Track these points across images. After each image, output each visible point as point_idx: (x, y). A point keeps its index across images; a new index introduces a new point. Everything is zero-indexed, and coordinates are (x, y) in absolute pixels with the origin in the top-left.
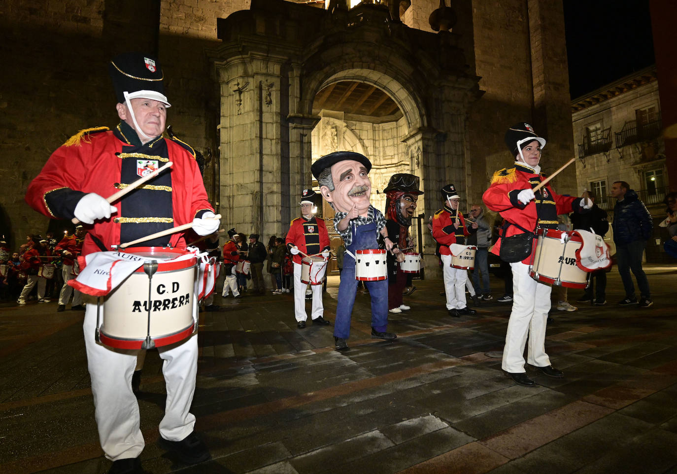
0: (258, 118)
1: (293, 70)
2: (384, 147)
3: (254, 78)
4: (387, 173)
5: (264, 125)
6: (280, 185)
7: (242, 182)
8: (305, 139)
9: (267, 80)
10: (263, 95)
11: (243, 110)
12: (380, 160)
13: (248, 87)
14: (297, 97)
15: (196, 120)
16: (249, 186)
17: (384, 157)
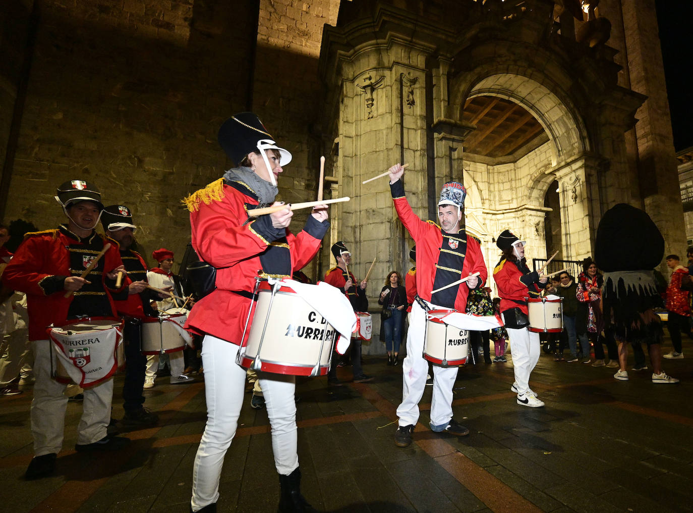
0: (398, 121)
1: (438, 68)
2: (499, 191)
3: (391, 70)
4: (504, 219)
5: (405, 131)
6: (427, 211)
7: (374, 207)
8: (454, 155)
9: (409, 73)
10: (404, 93)
11: (376, 112)
12: (495, 205)
13: (382, 83)
14: (444, 100)
15: (297, 146)
16: (383, 211)
17: (499, 201)
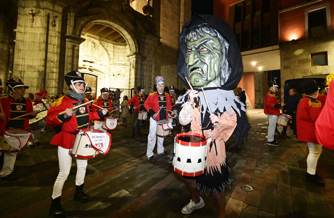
0: (45, 32)
1: (70, 12)
2: (118, 56)
3: (44, 10)
4: (119, 67)
5: (49, 37)
6: (58, 69)
7: (31, 64)
8: (76, 48)
9: (53, 14)
10: (50, 21)
11: (35, 25)
13: (39, 14)
14: (72, 26)
16: (36, 67)
17: (118, 60)
